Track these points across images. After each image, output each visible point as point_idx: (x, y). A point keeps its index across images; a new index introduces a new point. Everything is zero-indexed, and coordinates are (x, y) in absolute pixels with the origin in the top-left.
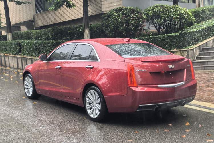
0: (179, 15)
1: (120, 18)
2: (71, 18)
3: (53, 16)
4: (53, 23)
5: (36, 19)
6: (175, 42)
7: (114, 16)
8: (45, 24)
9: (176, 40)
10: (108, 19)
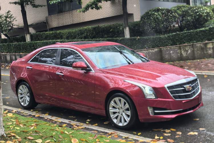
0: (206, 13)
1: (161, 17)
2: (92, 18)
3: (71, 17)
4: (70, 24)
5: (49, 21)
6: (206, 35)
7: (155, 16)
8: (61, 25)
9: (207, 33)
10: (149, 18)
